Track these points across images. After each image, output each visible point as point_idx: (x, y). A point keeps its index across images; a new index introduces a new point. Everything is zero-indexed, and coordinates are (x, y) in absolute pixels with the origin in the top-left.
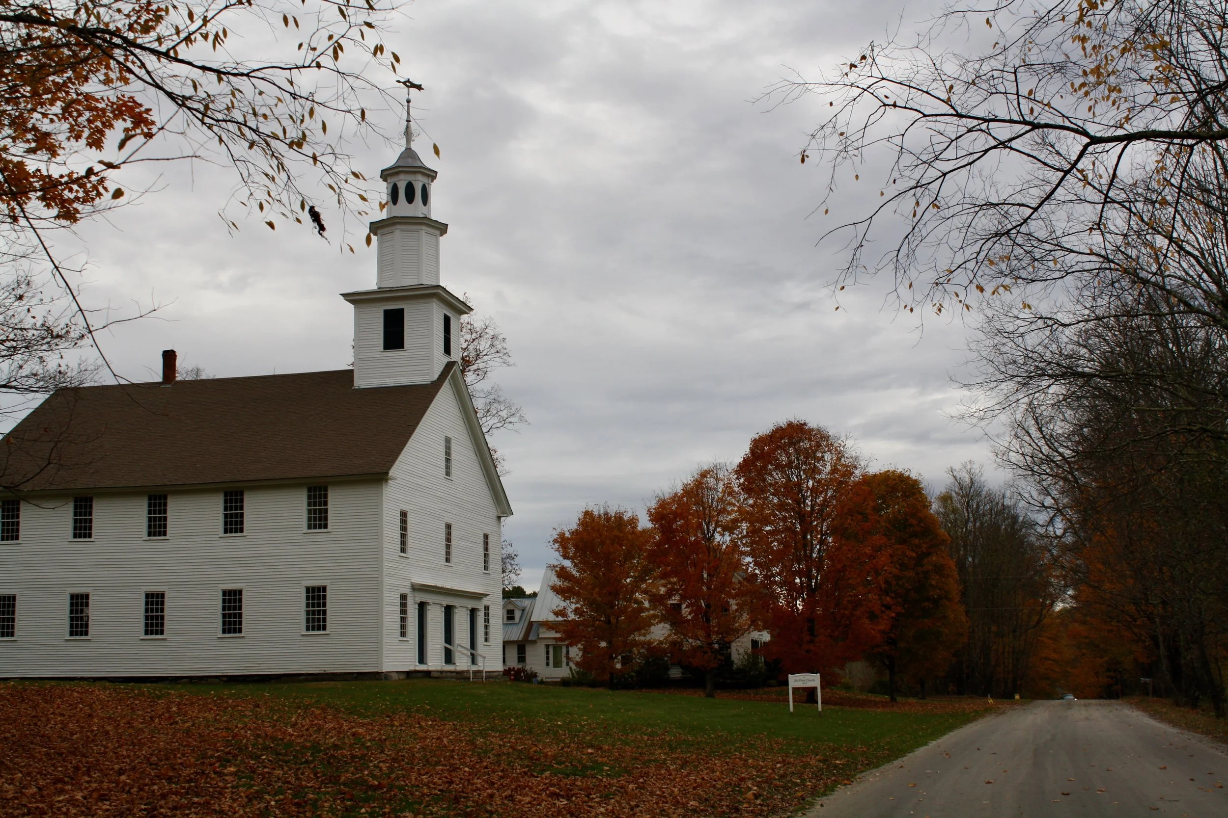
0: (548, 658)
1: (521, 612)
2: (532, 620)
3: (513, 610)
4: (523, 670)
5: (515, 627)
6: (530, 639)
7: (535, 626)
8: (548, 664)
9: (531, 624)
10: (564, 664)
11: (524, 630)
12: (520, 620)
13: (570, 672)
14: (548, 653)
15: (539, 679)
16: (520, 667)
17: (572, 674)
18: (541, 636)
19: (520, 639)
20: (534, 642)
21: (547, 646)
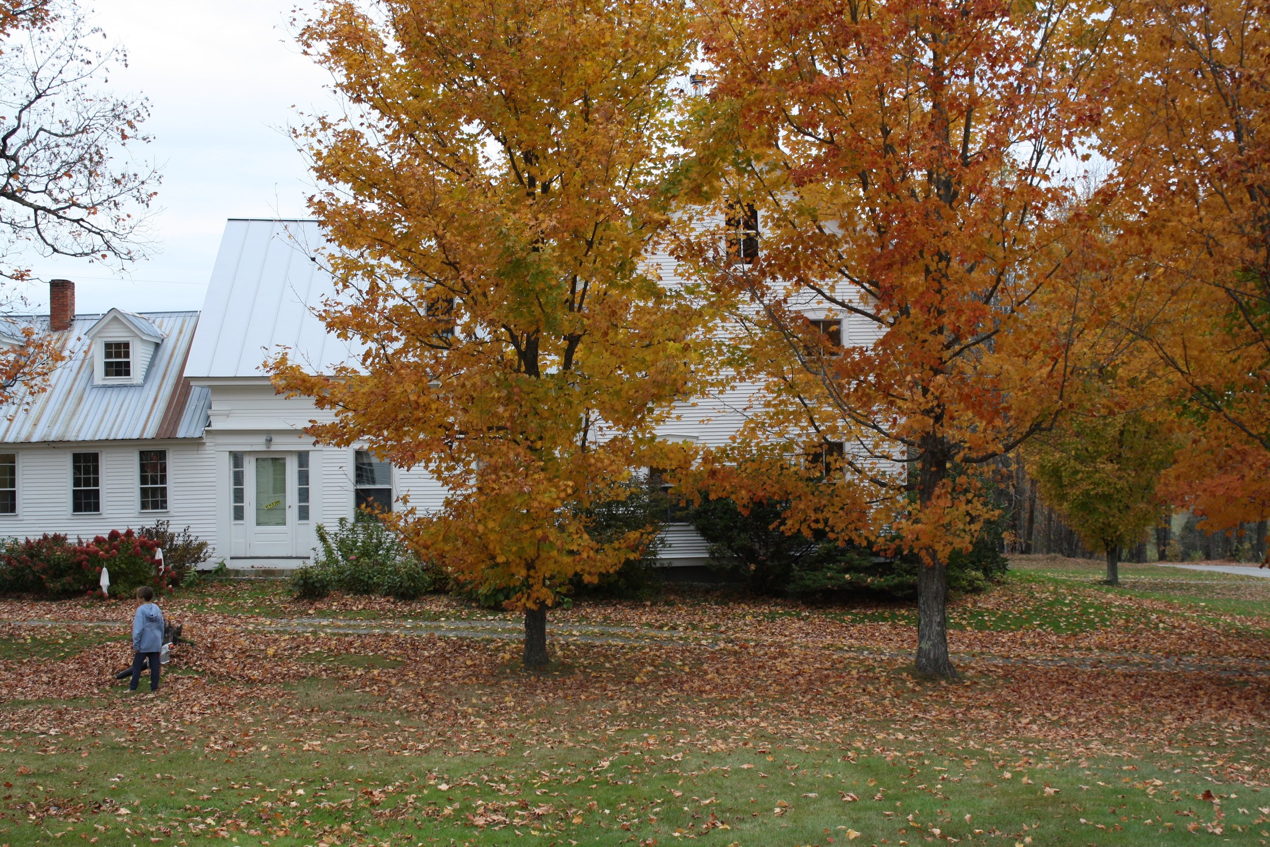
0: (239, 495)
1: (151, 350)
2: (185, 374)
3: (127, 345)
4: (156, 538)
5: (132, 398)
6: (181, 433)
7: (196, 392)
8: (239, 514)
9: (183, 386)
10: (292, 514)
11: (161, 406)
12: (146, 378)
13: (319, 545)
14: (238, 478)
15: (209, 565)
16: (150, 522)
17: (329, 552)
18: (216, 426)
19: (150, 433)
20: (195, 443)
21: (237, 458)
